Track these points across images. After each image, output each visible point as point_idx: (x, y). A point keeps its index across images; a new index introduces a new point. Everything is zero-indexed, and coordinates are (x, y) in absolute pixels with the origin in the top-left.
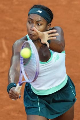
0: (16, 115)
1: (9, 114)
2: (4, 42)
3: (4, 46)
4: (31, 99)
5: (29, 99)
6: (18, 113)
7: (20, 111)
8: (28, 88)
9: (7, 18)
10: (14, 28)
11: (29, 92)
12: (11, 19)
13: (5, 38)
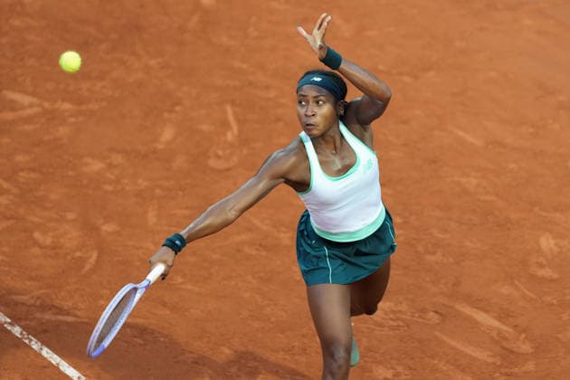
0: (254, 252)
1: (239, 251)
2: (229, 110)
3: (231, 118)
4: (313, 253)
5: (309, 253)
6: (257, 249)
7: (260, 245)
8: (305, 233)
9: (237, 64)
10: (251, 83)
11: (309, 242)
12: (245, 66)
13: (233, 103)
